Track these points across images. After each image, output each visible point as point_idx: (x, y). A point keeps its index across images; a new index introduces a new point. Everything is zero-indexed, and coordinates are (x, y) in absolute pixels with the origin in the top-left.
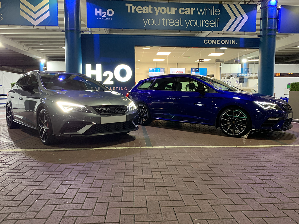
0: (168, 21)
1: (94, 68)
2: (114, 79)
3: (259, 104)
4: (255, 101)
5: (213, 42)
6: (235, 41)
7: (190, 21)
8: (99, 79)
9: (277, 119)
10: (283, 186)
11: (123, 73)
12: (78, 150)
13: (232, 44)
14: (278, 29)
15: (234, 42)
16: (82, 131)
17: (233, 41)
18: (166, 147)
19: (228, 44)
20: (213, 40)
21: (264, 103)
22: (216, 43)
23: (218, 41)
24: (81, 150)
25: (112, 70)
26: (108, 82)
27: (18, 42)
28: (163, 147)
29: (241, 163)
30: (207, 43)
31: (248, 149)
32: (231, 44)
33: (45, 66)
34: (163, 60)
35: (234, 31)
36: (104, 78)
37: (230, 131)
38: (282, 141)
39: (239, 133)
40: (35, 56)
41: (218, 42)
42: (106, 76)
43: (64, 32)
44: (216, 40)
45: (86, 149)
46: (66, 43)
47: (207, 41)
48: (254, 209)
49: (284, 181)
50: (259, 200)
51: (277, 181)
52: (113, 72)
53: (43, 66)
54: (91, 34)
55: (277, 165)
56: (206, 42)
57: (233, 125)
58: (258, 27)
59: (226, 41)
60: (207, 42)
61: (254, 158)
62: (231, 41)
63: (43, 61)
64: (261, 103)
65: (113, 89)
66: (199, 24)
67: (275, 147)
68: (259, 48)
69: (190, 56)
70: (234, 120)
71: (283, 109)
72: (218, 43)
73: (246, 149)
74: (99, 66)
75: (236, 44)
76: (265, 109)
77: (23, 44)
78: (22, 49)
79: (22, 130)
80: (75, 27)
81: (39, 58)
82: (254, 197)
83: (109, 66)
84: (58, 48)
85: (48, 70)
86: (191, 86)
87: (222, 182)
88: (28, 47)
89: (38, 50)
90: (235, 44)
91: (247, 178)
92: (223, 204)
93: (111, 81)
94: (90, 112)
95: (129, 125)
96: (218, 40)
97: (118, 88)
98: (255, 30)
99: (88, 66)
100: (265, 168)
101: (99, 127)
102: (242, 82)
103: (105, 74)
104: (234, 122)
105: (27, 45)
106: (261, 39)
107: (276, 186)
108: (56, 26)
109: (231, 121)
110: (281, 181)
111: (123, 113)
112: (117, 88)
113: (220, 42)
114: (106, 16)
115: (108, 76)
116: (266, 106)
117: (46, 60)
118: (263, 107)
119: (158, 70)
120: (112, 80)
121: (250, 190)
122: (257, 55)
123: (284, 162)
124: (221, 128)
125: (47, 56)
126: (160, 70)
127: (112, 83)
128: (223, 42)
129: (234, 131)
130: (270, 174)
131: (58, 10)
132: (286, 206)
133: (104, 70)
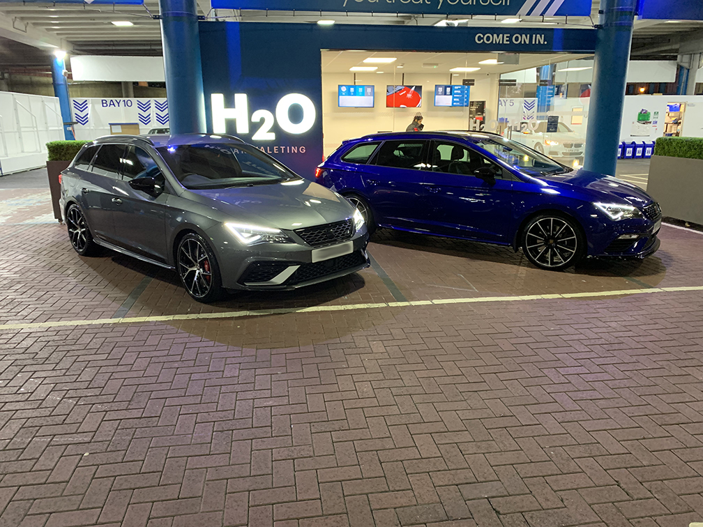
1: (230, 103)
2: (276, 128)
3: (605, 207)
4: (596, 201)
5: (496, 39)
6: (543, 36)
8: (242, 128)
9: (634, 236)
10: (658, 382)
11: (296, 114)
13: (537, 43)
14: (637, 10)
15: (540, 39)
16: (280, 279)
17: (538, 36)
19: (527, 43)
20: (495, 36)
21: (614, 206)
22: (501, 42)
23: (507, 37)
25: (272, 108)
26: (264, 135)
27: (3, 12)
29: (582, 337)
30: (482, 41)
31: (585, 303)
32: (534, 43)
33: (69, 68)
34: (373, 69)
35: (542, 14)
36: (254, 127)
37: (543, 259)
39: (562, 262)
40: (42, 44)
41: (505, 39)
42: (258, 120)
43: (159, 18)
44: (501, 35)
47: (482, 36)
48: (624, 426)
49: (657, 373)
50: (626, 410)
51: (647, 373)
52: (273, 111)
53: (61, 68)
55: (642, 339)
56: (480, 38)
57: (549, 247)
58: (595, 6)
59: (524, 36)
60: (483, 38)
61: (600, 324)
62: (534, 35)
63: (60, 55)
64: (607, 205)
65: (275, 150)
67: (629, 295)
68: (593, 53)
69: (437, 64)
70: (552, 237)
72: (507, 41)
73: (581, 302)
74: (241, 99)
75: (546, 43)
76: (614, 217)
77: (13, 16)
78: (12, 29)
80: (185, 9)
81: (50, 48)
82: (617, 406)
83: (263, 98)
85: (74, 79)
87: (563, 379)
88: (26, 22)
89: (47, 29)
90: (542, 43)
91: (598, 369)
92: (575, 420)
93: (268, 132)
96: (505, 36)
97: (285, 149)
98: (588, 12)
99: (218, 99)
100: (622, 346)
102: (554, 130)
103: (256, 117)
104: (551, 241)
105: (22, 19)
106: (601, 34)
107: (647, 382)
108: (139, 4)
109: (546, 241)
110: (653, 373)
111: (348, 237)
112: (283, 148)
113: (510, 38)
115: (262, 121)
116: (616, 212)
117: (68, 53)
118: (610, 214)
119: (361, 90)
120: (271, 131)
121: (608, 393)
123: (652, 332)
124: (525, 249)
125: (68, 41)
127: (272, 137)
128: (517, 39)
129: (552, 259)
130: (634, 359)
132: (667, 419)
133: (252, 109)
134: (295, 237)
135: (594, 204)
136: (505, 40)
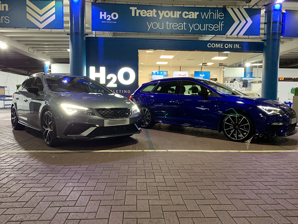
0: (172, 25)
1: (97, 70)
2: (117, 82)
3: (263, 108)
4: (259, 105)
5: (217, 46)
6: (239, 45)
7: (194, 25)
8: (102, 82)
9: (281, 124)
10: (287, 192)
11: (126, 76)
12: (81, 152)
13: (236, 48)
14: (282, 33)
15: (237, 46)
16: (85, 133)
17: (236, 45)
18: (169, 151)
19: (232, 47)
20: (217, 44)
21: (268, 108)
22: (219, 47)
24: (85, 152)
25: (116, 73)
26: (112, 85)
27: (24, 44)
28: (166, 151)
29: (245, 168)
30: (211, 46)
31: (252, 154)
32: (234, 48)
33: (50, 68)
34: (166, 63)
35: (237, 35)
36: (108, 81)
37: (233, 136)
38: (286, 147)
39: (243, 137)
40: (40, 58)
42: (110, 79)
43: (69, 35)
44: (219, 44)
45: (89, 151)
46: (71, 46)
47: (211, 44)
48: (258, 216)
49: (288, 187)
50: (262, 206)
51: (280, 187)
52: (116, 74)
53: (47, 68)
54: (95, 37)
55: (281, 171)
56: (209, 45)
57: (236, 129)
58: (262, 31)
59: (230, 45)
61: (259, 163)
62: (234, 44)
63: (47, 63)
64: (265, 107)
65: (117, 91)
66: (202, 28)
67: (278, 152)
68: (262, 52)
69: (193, 60)
70: (237, 124)
71: (287, 114)
73: (249, 154)
74: (103, 69)
75: (240, 48)
76: (269, 113)
77: (29, 46)
78: (27, 51)
79: (26, 132)
80: (80, 30)
81: (44, 60)
82: (257, 203)
83: (112, 69)
84: (63, 50)
85: (52, 72)
86: (194, 90)
88: (34, 49)
89: (43, 53)
90: (238, 47)
91: (250, 184)
92: (226, 210)
93: (114, 83)
94: (93, 114)
95: (132, 128)
96: (221, 44)
97: (121, 91)
98: (258, 34)
99: (92, 69)
100: (269, 174)
101: (102, 130)
102: (246, 86)
103: (109, 77)
104: (237, 126)
105: (32, 48)
106: (265, 44)
107: (280, 192)
108: (62, 29)
109: (234, 126)
110: (284, 187)
111: (127, 116)
113: (224, 46)
114: (110, 20)
115: (112, 78)
116: (270, 111)
117: (50, 62)
118: (266, 112)
119: (161, 73)
120: (116, 83)
121: (253, 196)
122: (260, 59)
123: (288, 168)
124: (224, 132)
125: (51, 58)
126: (163, 73)
127: (116, 86)
128: (227, 46)
129: (237, 136)
130: (274, 180)
131: (64, 13)
132: (290, 213)
133: (107, 73)
134: (96, 113)
135: (258, 106)
136: (221, 46)
